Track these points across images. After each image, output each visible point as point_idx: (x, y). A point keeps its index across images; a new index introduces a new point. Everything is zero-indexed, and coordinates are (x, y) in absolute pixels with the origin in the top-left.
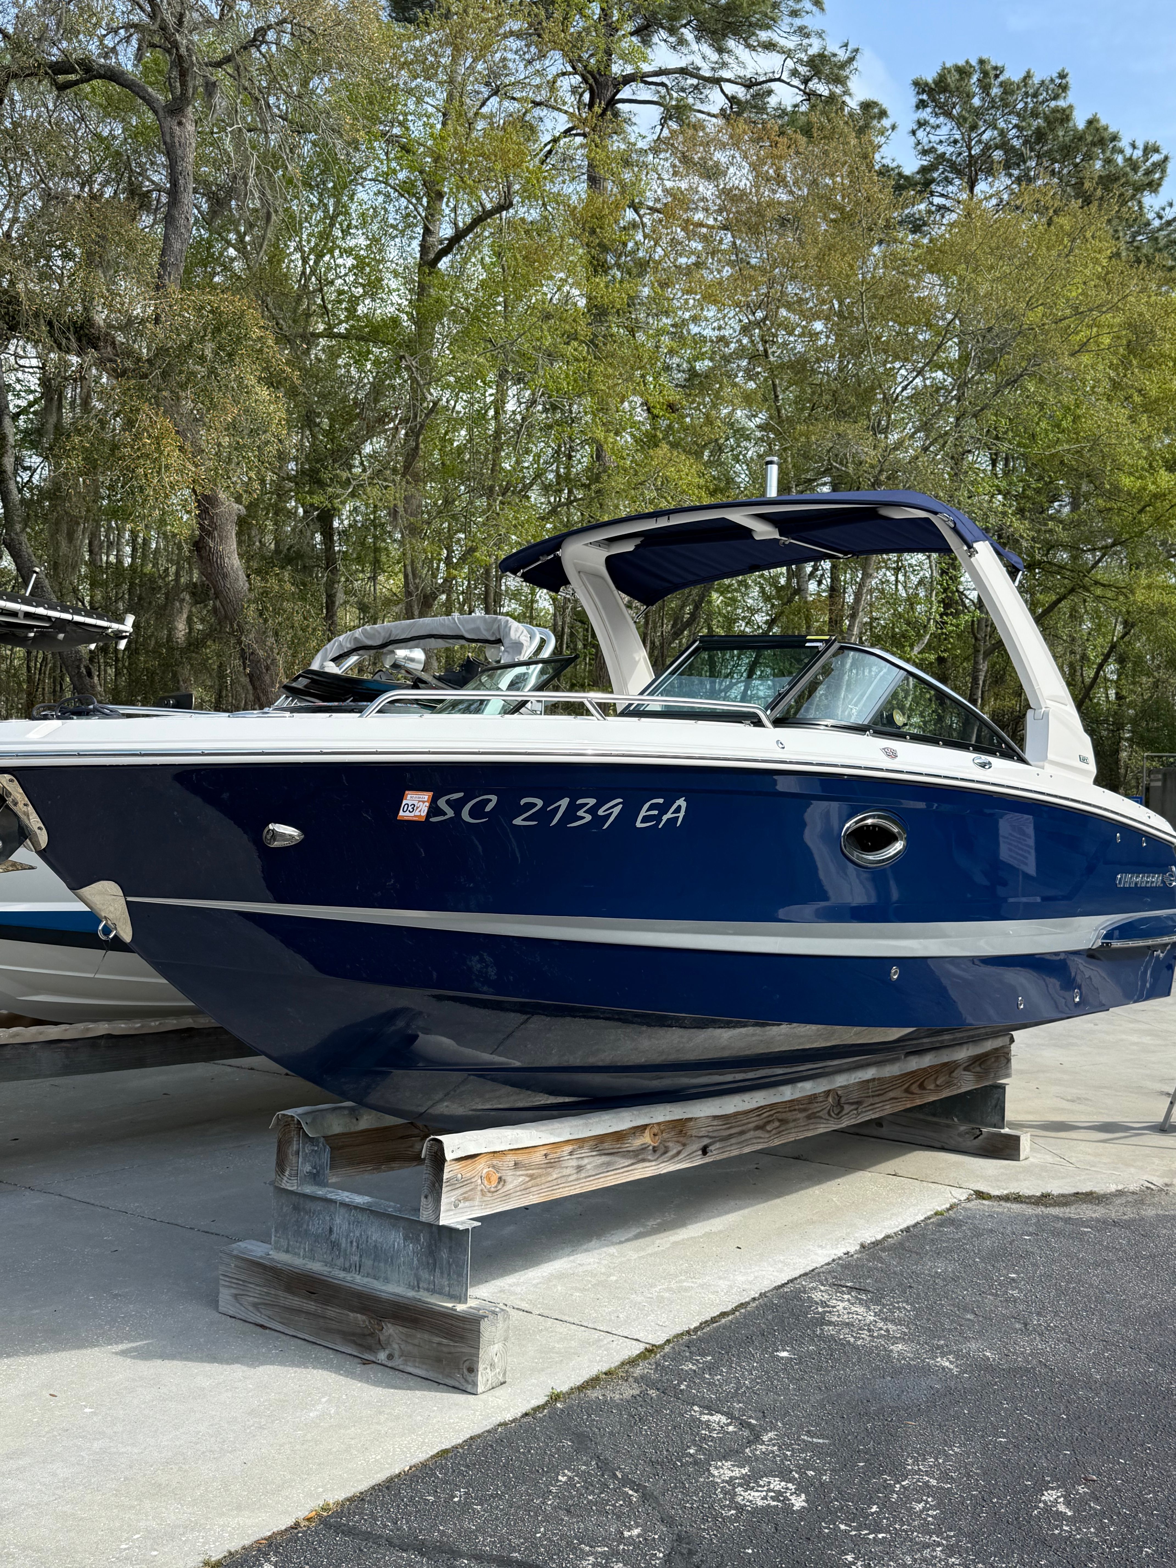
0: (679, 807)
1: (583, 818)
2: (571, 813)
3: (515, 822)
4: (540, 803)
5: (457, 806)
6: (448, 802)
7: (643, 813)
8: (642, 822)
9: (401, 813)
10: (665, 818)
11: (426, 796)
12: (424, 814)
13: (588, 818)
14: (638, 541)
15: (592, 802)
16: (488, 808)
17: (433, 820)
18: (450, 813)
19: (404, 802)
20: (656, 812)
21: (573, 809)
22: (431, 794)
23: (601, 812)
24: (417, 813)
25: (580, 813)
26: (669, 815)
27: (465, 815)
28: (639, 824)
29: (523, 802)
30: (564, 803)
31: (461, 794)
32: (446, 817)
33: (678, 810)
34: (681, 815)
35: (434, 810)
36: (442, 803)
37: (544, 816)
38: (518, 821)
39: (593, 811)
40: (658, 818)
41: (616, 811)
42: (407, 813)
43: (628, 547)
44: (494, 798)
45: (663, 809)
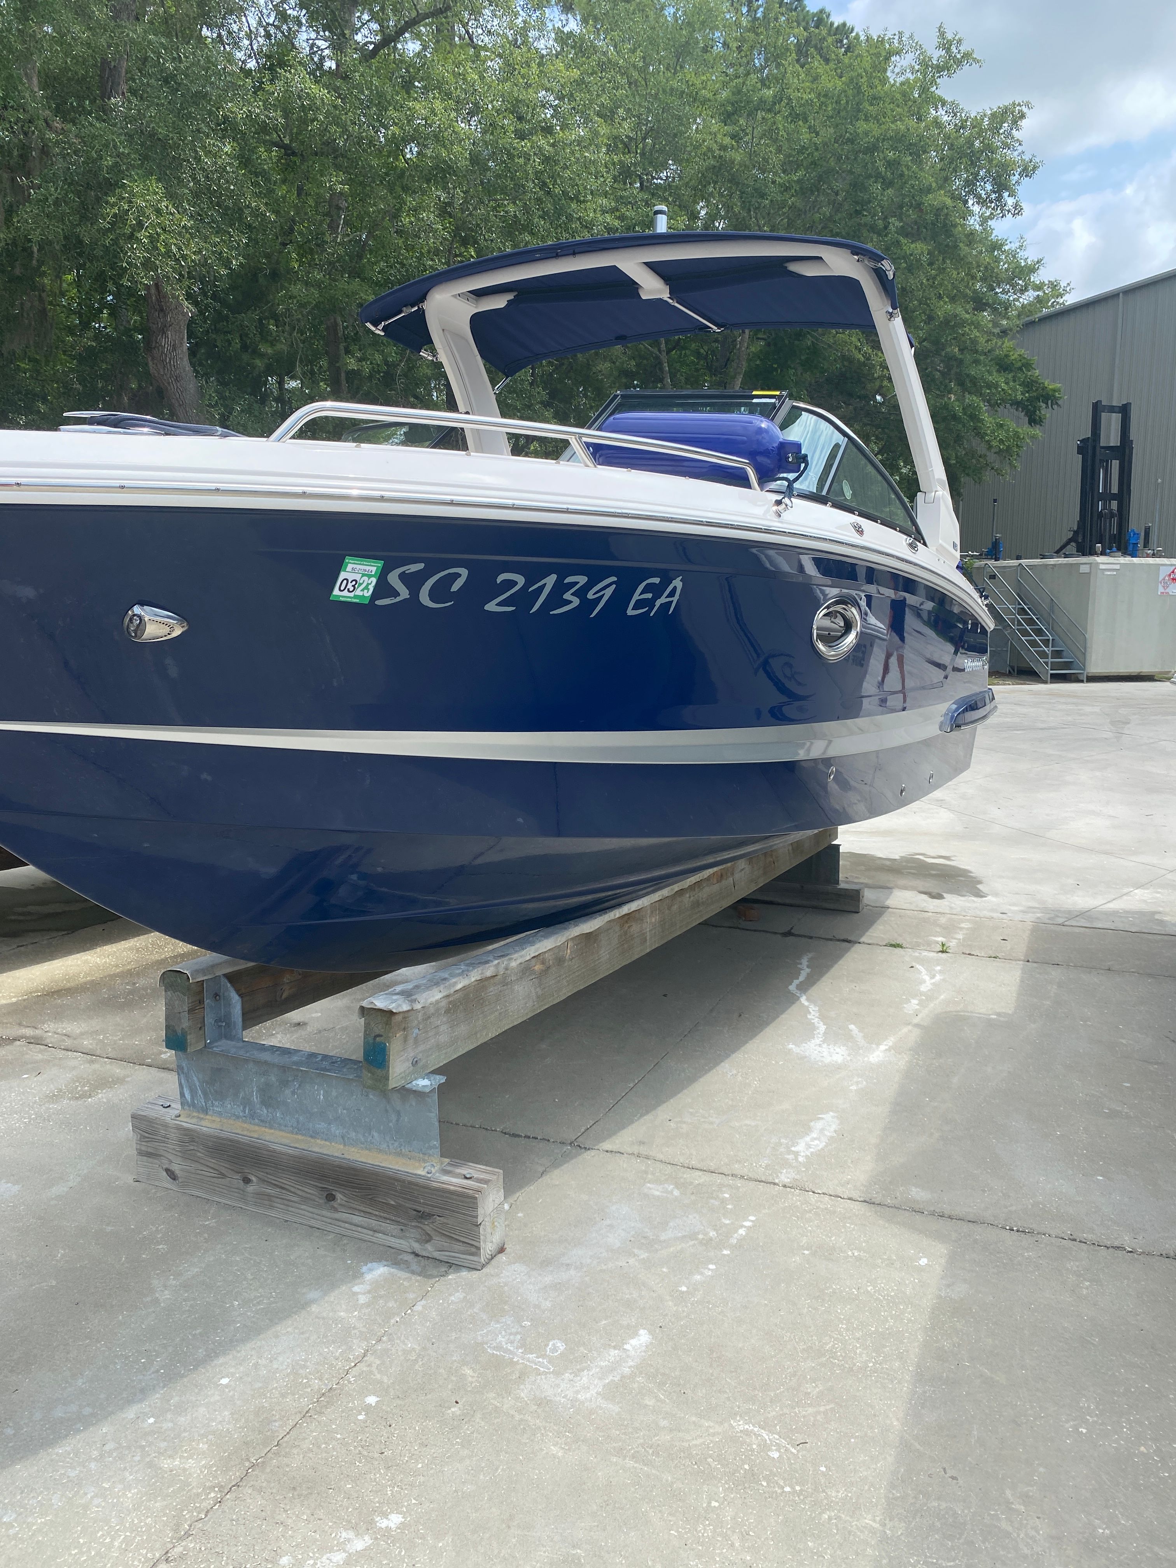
0: (675, 588)
1: (571, 602)
2: (556, 597)
3: (487, 607)
4: (520, 580)
5: (413, 582)
6: (403, 577)
7: (636, 597)
8: (634, 609)
9: (336, 592)
10: (658, 603)
11: (373, 567)
12: (368, 594)
13: (576, 602)
14: (510, 296)
15: (582, 580)
16: (455, 587)
17: (378, 602)
18: (404, 593)
19: (343, 575)
20: (650, 596)
21: (560, 588)
22: (380, 564)
23: (590, 596)
24: (358, 592)
25: (567, 596)
26: (663, 600)
27: (424, 598)
28: (630, 612)
29: (499, 579)
30: (550, 581)
31: (421, 566)
32: (398, 599)
33: (672, 594)
34: (675, 599)
35: (383, 588)
36: (393, 578)
37: (525, 598)
38: (491, 607)
39: (581, 593)
40: (650, 603)
41: (609, 592)
42: (345, 593)
43: (499, 302)
44: (464, 572)
45: (657, 591)
